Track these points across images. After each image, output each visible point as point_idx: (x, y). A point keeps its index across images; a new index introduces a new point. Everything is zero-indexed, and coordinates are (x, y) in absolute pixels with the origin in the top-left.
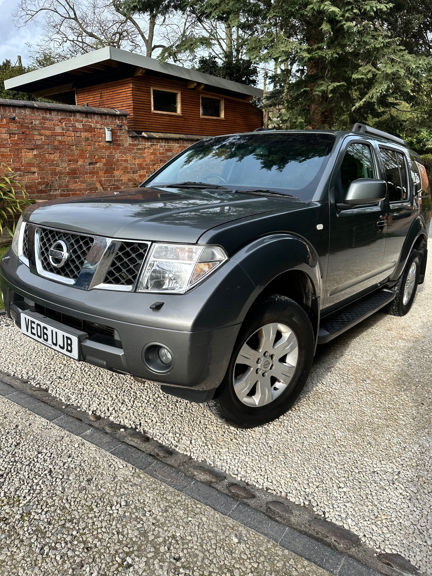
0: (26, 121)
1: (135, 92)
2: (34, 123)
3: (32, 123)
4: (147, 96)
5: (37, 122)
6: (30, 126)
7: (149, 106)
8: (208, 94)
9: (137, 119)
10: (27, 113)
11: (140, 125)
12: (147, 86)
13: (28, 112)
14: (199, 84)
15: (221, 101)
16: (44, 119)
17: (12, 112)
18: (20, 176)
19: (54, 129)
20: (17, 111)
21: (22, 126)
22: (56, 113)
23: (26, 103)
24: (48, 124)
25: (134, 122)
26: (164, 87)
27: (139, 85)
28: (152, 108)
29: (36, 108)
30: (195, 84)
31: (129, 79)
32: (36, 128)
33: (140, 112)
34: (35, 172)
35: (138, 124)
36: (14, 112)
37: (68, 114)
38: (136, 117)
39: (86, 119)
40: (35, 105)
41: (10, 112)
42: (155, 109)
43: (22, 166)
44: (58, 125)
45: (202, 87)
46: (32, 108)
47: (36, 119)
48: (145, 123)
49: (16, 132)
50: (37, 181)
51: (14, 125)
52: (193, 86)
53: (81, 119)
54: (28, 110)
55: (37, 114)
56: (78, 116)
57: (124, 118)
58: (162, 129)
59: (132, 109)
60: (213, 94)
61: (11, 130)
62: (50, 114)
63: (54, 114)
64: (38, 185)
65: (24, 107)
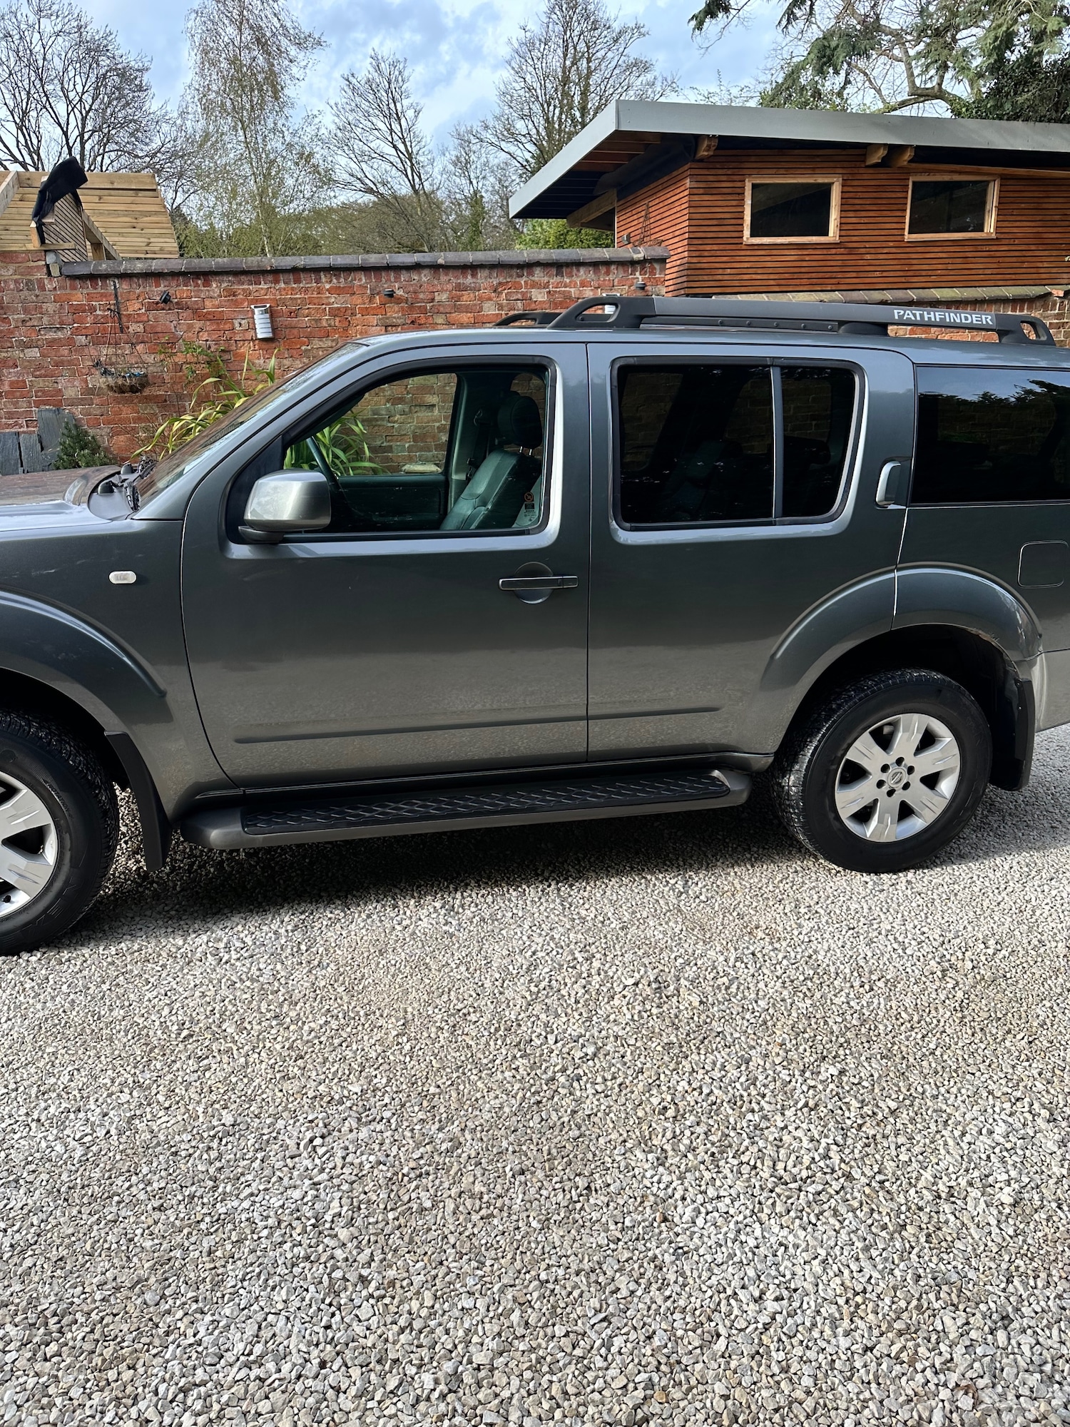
0: (421, 296)
1: (696, 198)
2: (437, 298)
3: (433, 300)
4: (734, 203)
5: (444, 297)
6: (429, 306)
7: (739, 228)
8: (939, 171)
9: (699, 266)
10: (424, 279)
11: (706, 278)
12: (735, 178)
13: (425, 276)
14: (894, 150)
15: (991, 185)
16: (459, 287)
17: (392, 279)
18: (403, 413)
19: (481, 308)
20: (404, 276)
21: (412, 306)
22: (486, 272)
23: (422, 260)
24: (467, 298)
25: (689, 272)
26: (789, 171)
27: (711, 178)
28: (747, 232)
29: (441, 266)
30: (882, 153)
31: (686, 167)
32: (442, 309)
33: (708, 248)
34: (434, 406)
35: (701, 278)
36: (397, 279)
37: (514, 272)
38: (695, 260)
39: (559, 279)
40: (441, 261)
41: (388, 280)
42: (752, 235)
43: (408, 393)
44: (490, 299)
45: (908, 155)
46: (435, 267)
47: (442, 291)
48: (720, 271)
49: (399, 321)
50: (437, 424)
51: (396, 308)
52: (876, 158)
53: (546, 279)
54: (426, 272)
55: (443, 278)
56: (538, 275)
57: (657, 266)
58: (772, 282)
59: (686, 242)
60: (958, 167)
61: (387, 318)
62: (473, 276)
63: (482, 274)
64: (439, 432)
65: (417, 267)
